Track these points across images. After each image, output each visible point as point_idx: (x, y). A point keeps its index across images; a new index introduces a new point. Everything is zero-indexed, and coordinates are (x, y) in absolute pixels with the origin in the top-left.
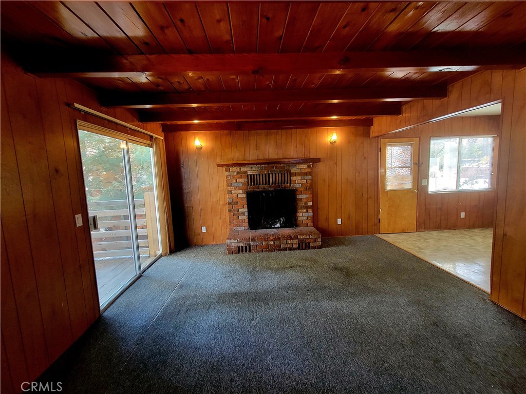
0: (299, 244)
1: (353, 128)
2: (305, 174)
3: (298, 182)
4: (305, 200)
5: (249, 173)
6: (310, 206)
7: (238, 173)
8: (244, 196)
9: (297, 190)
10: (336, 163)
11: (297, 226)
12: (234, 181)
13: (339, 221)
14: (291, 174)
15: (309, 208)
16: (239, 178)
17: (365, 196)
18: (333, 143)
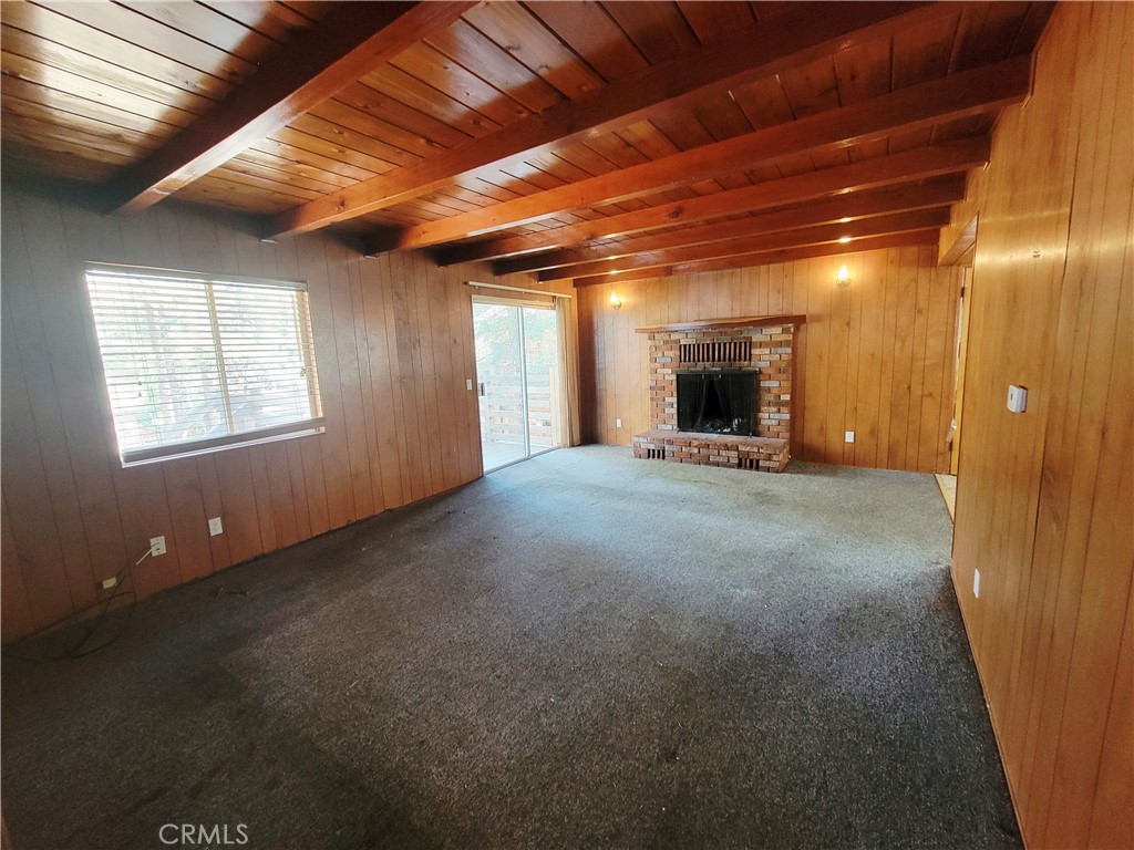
0: (740, 460)
1: (893, 252)
2: (780, 344)
3: (763, 359)
4: (774, 391)
5: (683, 342)
6: (786, 402)
7: (666, 342)
8: (674, 377)
9: (760, 372)
10: (848, 324)
11: (756, 434)
12: (660, 355)
13: (849, 437)
14: (750, 344)
15: (783, 406)
16: (667, 350)
17: (917, 392)
18: (843, 285)
